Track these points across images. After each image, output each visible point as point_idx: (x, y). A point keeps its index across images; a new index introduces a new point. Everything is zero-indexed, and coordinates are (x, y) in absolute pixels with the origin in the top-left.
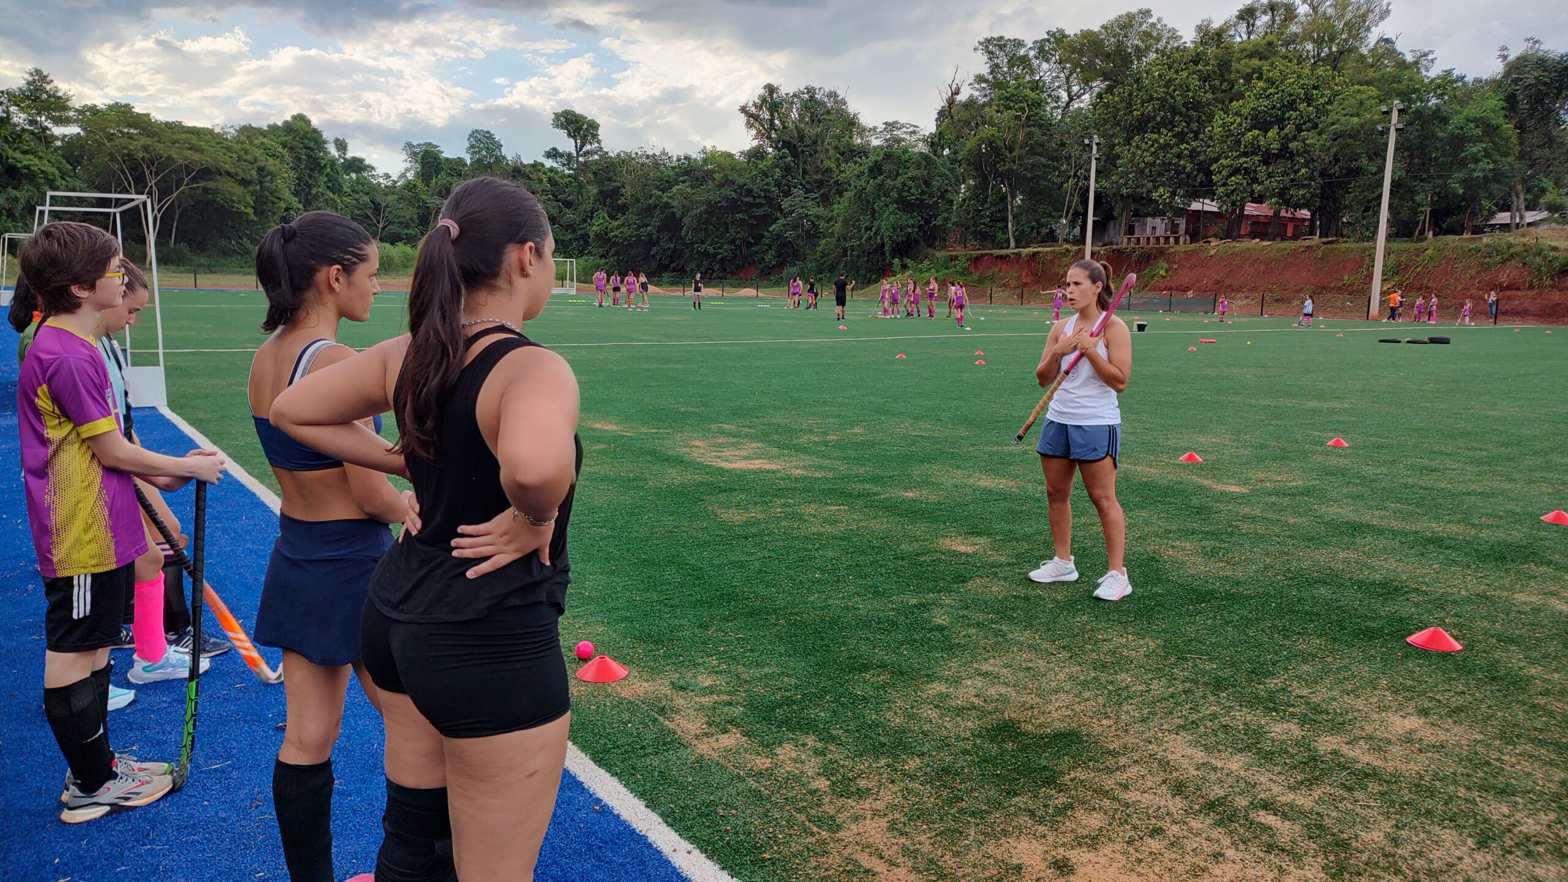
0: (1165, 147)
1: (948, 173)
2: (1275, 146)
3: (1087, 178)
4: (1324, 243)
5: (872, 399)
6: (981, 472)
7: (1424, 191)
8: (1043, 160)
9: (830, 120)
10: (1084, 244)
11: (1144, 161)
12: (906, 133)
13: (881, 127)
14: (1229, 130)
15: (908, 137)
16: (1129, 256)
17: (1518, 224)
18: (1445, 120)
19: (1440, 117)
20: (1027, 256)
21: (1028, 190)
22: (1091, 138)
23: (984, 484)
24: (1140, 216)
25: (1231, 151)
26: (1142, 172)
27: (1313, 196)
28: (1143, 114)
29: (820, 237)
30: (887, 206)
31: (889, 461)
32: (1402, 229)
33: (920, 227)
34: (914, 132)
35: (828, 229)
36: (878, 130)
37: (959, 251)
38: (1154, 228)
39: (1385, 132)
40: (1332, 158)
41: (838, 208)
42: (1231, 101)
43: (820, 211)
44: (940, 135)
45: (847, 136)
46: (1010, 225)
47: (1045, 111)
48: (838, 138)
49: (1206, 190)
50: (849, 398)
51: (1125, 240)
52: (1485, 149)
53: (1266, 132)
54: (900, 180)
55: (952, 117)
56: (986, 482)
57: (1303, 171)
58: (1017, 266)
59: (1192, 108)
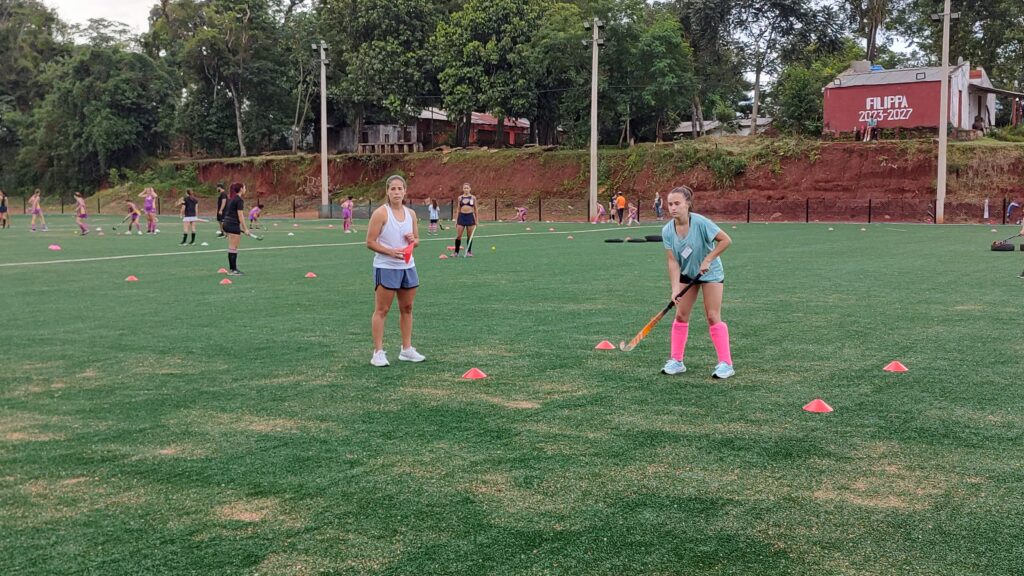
0: (393, 54)
1: (166, 76)
2: (495, 57)
3: (317, 84)
4: (545, 150)
5: (104, 332)
6: (251, 414)
7: (625, 102)
8: (270, 65)
9: (23, 14)
10: (319, 151)
11: (373, 69)
12: (115, 31)
13: (85, 24)
14: (452, 40)
15: (117, 36)
16: (365, 164)
17: (698, 133)
18: (636, 38)
19: (632, 35)
20: (260, 164)
21: (256, 95)
22: (318, 43)
23: (258, 428)
24: (373, 123)
25: (455, 60)
26: (372, 79)
27: (532, 105)
28: (368, 21)
29: (17, 145)
30: (98, 110)
31: (135, 410)
32: (608, 138)
33: (138, 134)
34: (124, 31)
35: (27, 135)
36: (82, 28)
37: (185, 160)
38: (387, 136)
39: (589, 47)
40: (545, 70)
41: (39, 113)
42: (450, 12)
43: (17, 115)
44: (155, 35)
45: (45, 33)
46: (239, 131)
47: (267, 14)
48: (34, 34)
49: (434, 98)
50: (73, 333)
51: (360, 148)
52: (669, 65)
53: (485, 43)
54: (111, 83)
55: (167, 17)
56: (261, 425)
57: (521, 81)
58: (250, 175)
59: (415, 17)
